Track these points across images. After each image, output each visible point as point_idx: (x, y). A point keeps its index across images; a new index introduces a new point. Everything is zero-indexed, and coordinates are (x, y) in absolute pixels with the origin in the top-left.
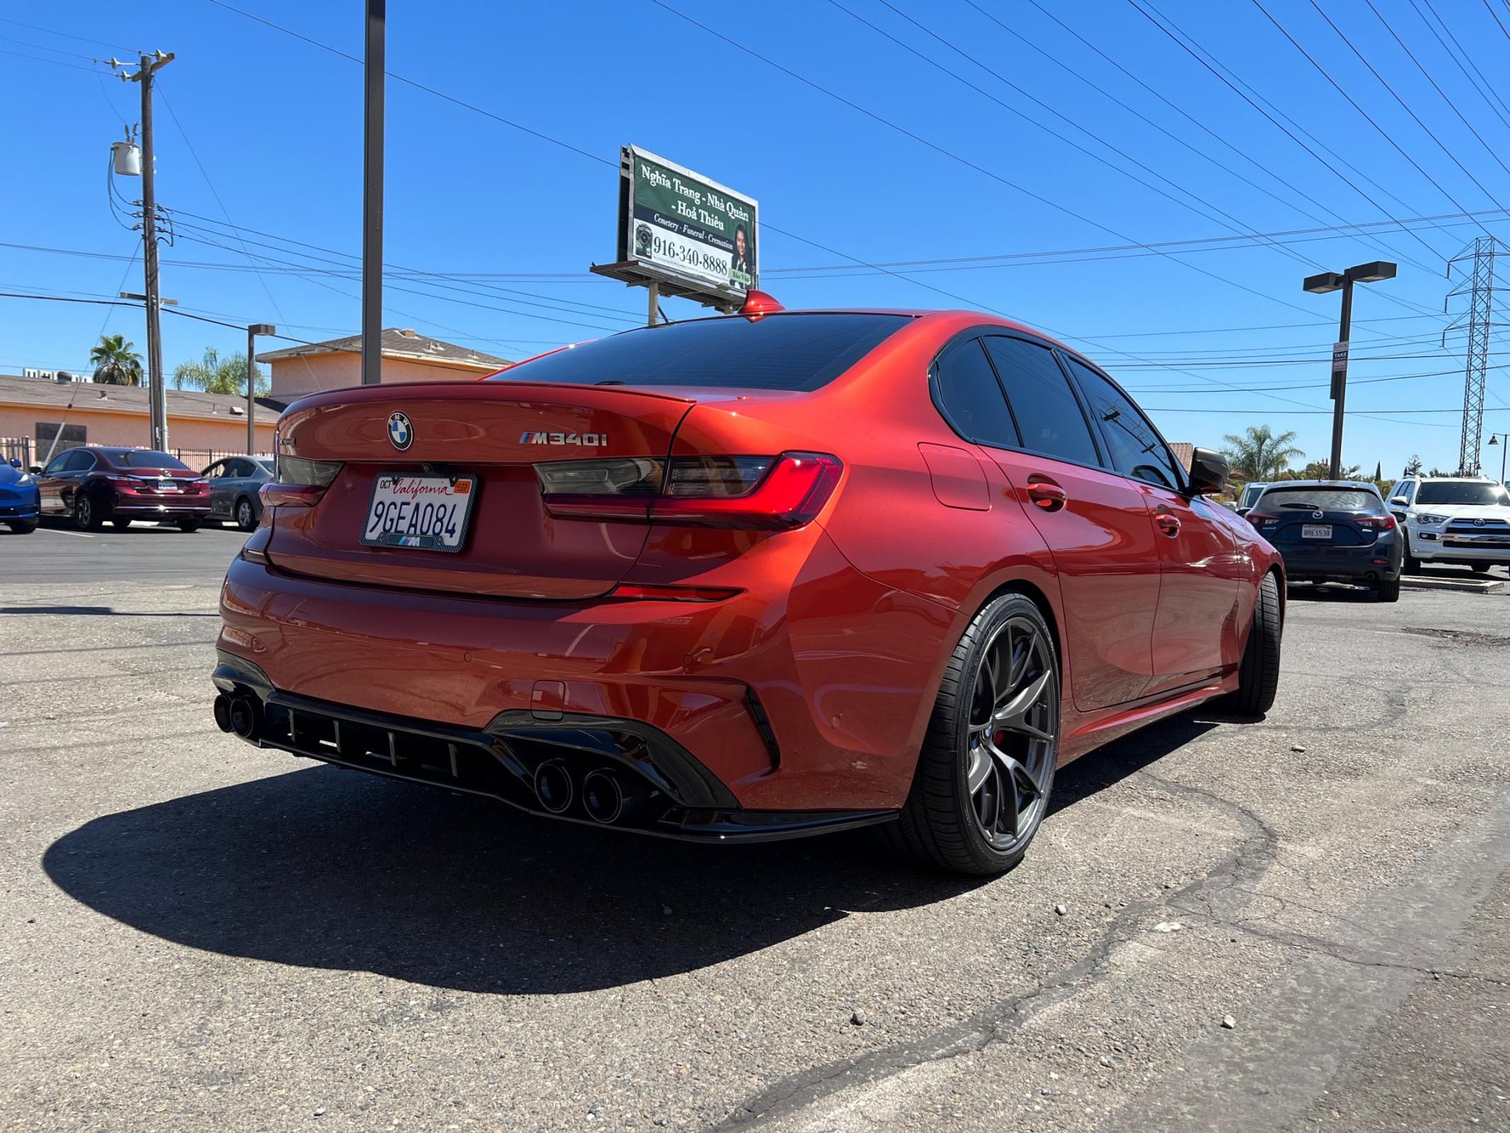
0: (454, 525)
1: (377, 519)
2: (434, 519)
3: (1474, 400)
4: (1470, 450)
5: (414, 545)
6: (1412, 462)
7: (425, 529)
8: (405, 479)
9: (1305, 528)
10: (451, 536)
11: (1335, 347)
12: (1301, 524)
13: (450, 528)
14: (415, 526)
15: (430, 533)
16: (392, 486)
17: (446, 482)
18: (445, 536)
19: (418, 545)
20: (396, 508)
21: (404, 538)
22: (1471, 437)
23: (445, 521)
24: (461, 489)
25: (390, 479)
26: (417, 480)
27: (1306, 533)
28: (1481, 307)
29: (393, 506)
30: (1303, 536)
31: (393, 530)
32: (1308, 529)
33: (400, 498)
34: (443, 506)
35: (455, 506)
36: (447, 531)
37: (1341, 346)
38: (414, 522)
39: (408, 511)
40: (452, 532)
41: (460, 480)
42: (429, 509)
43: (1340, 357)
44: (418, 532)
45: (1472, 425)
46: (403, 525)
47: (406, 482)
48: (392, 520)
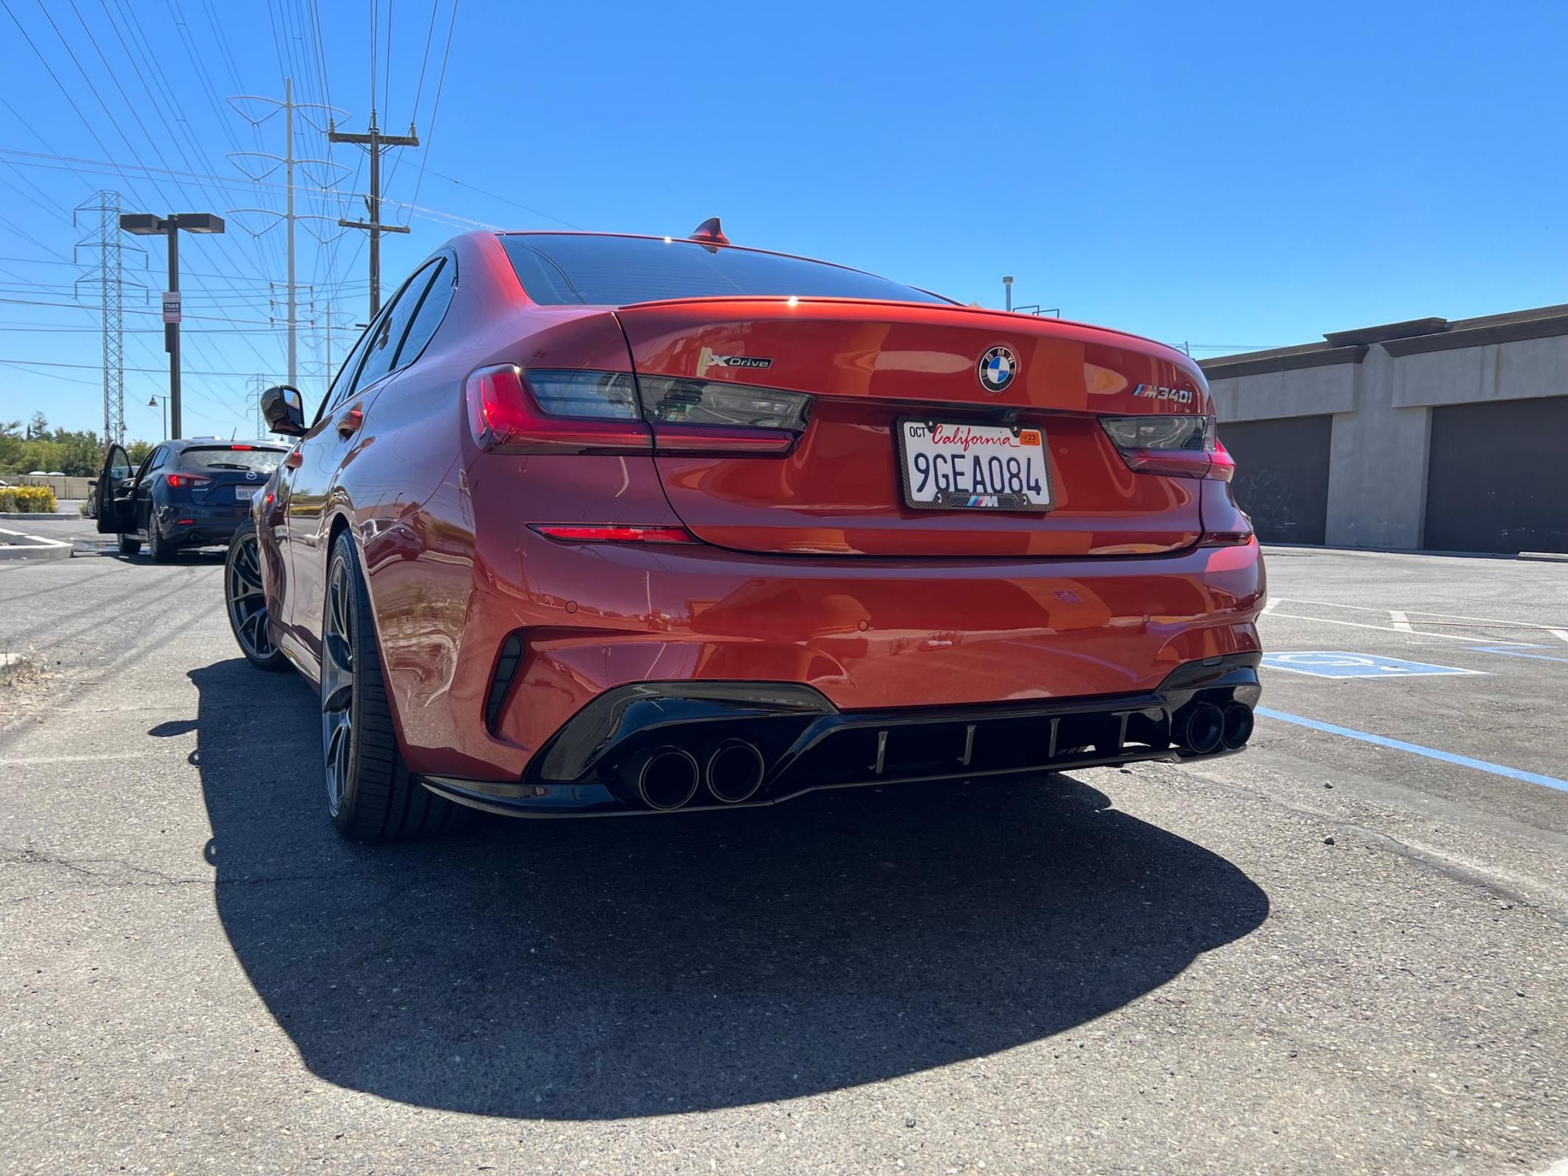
0: (1037, 481)
1: (923, 475)
2: (1007, 476)
3: (113, 359)
4: (114, 410)
5: (990, 505)
6: (37, 419)
7: (998, 487)
8: (945, 426)
9: (238, 490)
10: (1038, 494)
11: (164, 297)
12: (234, 486)
13: (1033, 484)
14: (982, 483)
15: (1007, 490)
16: (929, 435)
17: (1006, 432)
18: (1032, 495)
19: (996, 505)
20: (946, 462)
21: (973, 498)
22: (114, 397)
23: (1023, 475)
24: (1030, 440)
25: (922, 425)
26: (964, 428)
27: (240, 494)
28: (112, 263)
29: (940, 461)
30: (238, 498)
31: (952, 489)
32: (241, 490)
33: (948, 450)
34: (1011, 459)
35: (1029, 460)
36: (1030, 488)
37: (171, 296)
38: (979, 478)
39: (965, 465)
40: (1037, 489)
41: (1023, 430)
42: (995, 463)
43: (172, 308)
44: (990, 490)
45: (114, 384)
46: (965, 483)
47: (948, 430)
48: (946, 476)
